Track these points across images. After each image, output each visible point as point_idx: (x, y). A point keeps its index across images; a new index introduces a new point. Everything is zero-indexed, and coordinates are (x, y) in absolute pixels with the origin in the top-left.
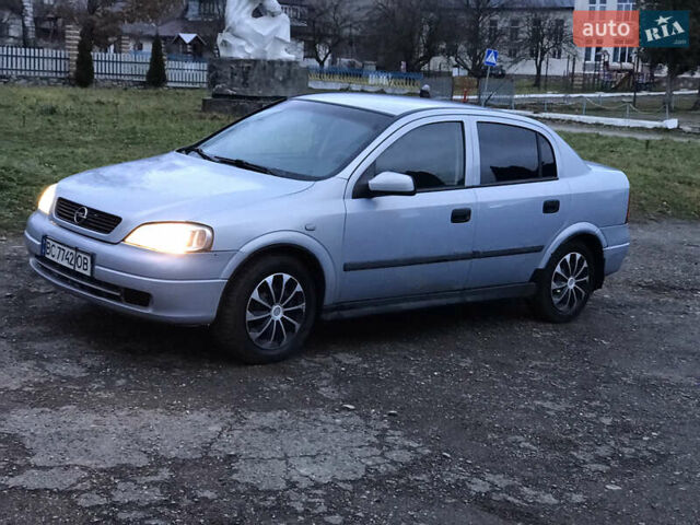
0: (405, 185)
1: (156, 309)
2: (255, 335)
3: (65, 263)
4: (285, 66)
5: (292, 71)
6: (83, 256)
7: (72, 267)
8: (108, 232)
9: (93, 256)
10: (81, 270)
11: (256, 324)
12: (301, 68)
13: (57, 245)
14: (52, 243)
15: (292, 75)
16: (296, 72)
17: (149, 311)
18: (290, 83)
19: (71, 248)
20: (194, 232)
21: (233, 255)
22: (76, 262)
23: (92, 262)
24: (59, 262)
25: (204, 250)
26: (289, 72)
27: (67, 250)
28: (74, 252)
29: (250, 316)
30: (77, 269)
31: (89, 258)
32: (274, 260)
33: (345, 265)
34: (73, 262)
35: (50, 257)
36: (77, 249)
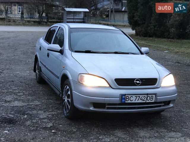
3: (140, 101)
6: (150, 96)
7: (145, 102)
10: (150, 101)
13: (134, 96)
14: (130, 96)
23: (155, 97)
24: (136, 101)
27: (141, 96)
30: (147, 101)
34: (145, 100)
35: (129, 102)
36: (147, 94)
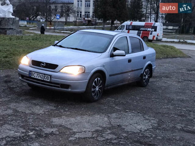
0: (123, 53)
1: (72, 89)
2: (93, 94)
3: (40, 78)
4: (12, 19)
5: (14, 21)
6: (47, 76)
7: (43, 79)
8: (55, 69)
9: (51, 76)
10: (46, 80)
11: (94, 92)
12: (17, 20)
13: (36, 73)
14: (34, 73)
15: (14, 22)
16: (15, 21)
17: (70, 90)
18: (14, 24)
19: (41, 74)
20: (80, 68)
21: (89, 74)
22: (44, 77)
23: (50, 78)
24: (37, 78)
25: (84, 72)
26: (13, 21)
27: (40, 74)
28: (43, 75)
29: (93, 90)
30: (44, 80)
31: (49, 77)
32: (97, 74)
33: (110, 75)
34: (43, 78)
35: (33, 77)
36: (44, 74)
